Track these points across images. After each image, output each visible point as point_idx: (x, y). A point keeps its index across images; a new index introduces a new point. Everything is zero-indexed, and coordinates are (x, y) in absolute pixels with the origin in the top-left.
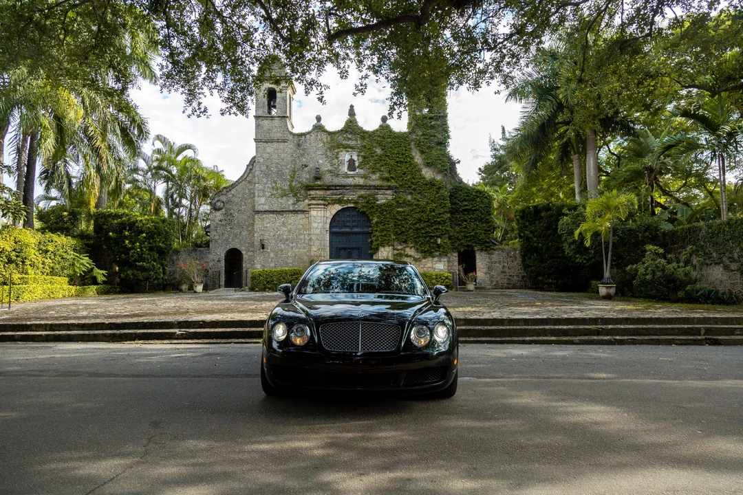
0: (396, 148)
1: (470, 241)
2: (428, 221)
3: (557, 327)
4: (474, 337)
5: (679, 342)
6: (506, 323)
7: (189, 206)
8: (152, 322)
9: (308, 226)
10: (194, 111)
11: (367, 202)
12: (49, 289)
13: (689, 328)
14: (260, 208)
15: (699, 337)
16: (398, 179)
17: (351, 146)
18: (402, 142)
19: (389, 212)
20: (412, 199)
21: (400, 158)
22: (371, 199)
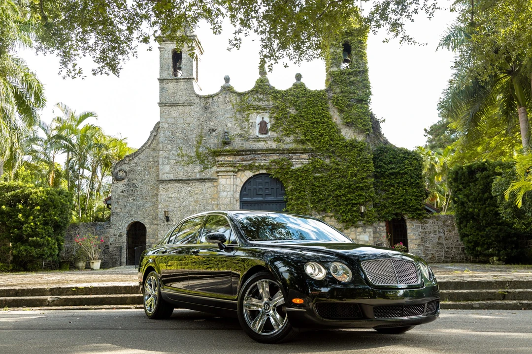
0: (311, 107)
1: (399, 208)
2: (349, 187)
3: (457, 291)
7: (90, 177)
9: (216, 196)
10: (69, 73)
11: (281, 168)
14: (164, 177)
16: (315, 142)
17: (263, 107)
18: (318, 101)
19: (305, 178)
20: (331, 163)
21: (317, 118)
22: (285, 163)
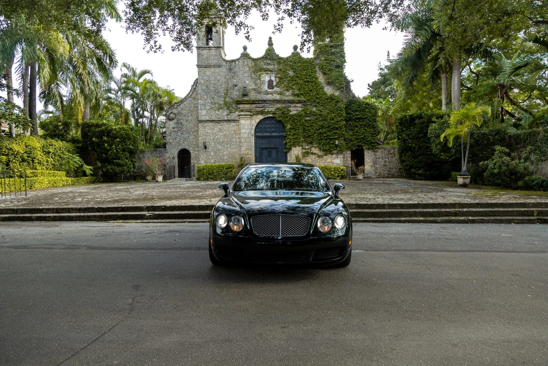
0: (304, 70)
1: (360, 142)
2: (329, 127)
3: (425, 210)
4: (363, 217)
5: (517, 221)
6: (387, 207)
7: (150, 117)
8: (128, 207)
9: (238, 132)
10: (152, 48)
11: (283, 113)
12: (52, 180)
13: (525, 211)
14: (203, 118)
15: (532, 218)
16: (306, 95)
17: (270, 69)
18: (309, 66)
19: (299, 120)
20: (316, 110)
21: (308, 78)
22: (285, 110)
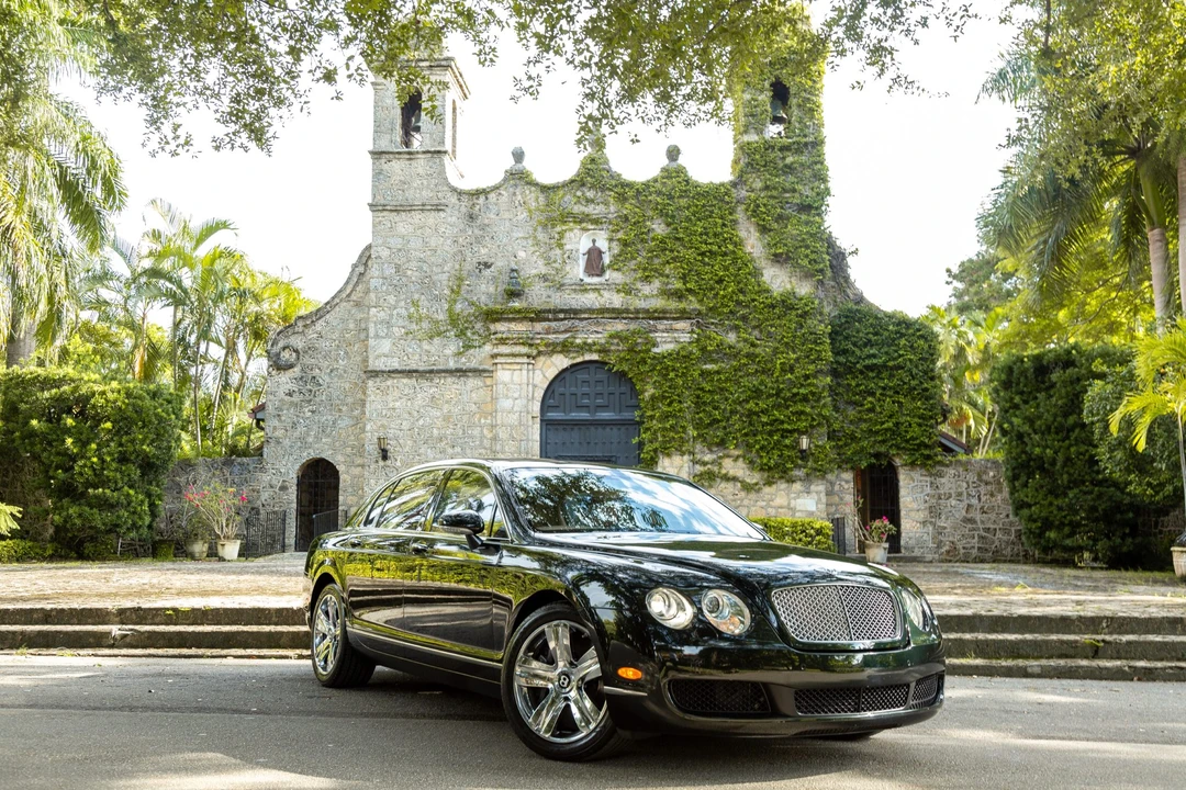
0: (699, 220)
1: (884, 441)
2: (777, 395)
3: (994, 636)
7: (222, 359)
9: (489, 408)
10: (164, 142)
11: (631, 350)
14: (379, 364)
16: (705, 295)
17: (594, 217)
18: (714, 206)
19: (683, 373)
20: (738, 342)
21: (710, 244)
22: (639, 340)
